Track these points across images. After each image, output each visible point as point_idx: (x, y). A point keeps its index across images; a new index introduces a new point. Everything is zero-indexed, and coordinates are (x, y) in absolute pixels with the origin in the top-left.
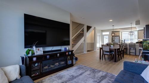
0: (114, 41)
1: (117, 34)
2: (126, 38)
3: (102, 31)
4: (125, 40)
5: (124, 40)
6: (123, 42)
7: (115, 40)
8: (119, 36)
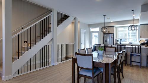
0: (106, 41)
1: (110, 30)
2: (123, 37)
3: (90, 26)
4: (121, 40)
5: (119, 40)
6: (119, 43)
7: (108, 40)
8: (113, 34)
